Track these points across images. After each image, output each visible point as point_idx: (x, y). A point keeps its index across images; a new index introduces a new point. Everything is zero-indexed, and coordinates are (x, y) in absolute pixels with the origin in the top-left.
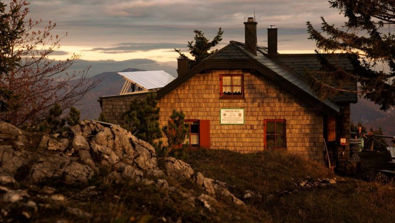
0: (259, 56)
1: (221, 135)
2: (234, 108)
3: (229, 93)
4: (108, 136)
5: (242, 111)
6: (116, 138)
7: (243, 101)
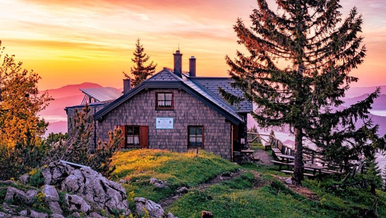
0: (184, 79)
1: (156, 137)
2: (165, 117)
3: (162, 106)
4: (79, 180)
5: (172, 119)
6: (87, 181)
7: (173, 112)
